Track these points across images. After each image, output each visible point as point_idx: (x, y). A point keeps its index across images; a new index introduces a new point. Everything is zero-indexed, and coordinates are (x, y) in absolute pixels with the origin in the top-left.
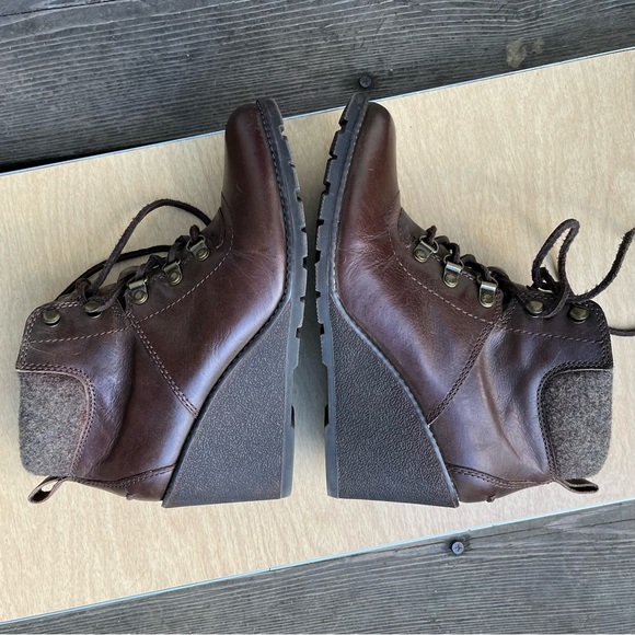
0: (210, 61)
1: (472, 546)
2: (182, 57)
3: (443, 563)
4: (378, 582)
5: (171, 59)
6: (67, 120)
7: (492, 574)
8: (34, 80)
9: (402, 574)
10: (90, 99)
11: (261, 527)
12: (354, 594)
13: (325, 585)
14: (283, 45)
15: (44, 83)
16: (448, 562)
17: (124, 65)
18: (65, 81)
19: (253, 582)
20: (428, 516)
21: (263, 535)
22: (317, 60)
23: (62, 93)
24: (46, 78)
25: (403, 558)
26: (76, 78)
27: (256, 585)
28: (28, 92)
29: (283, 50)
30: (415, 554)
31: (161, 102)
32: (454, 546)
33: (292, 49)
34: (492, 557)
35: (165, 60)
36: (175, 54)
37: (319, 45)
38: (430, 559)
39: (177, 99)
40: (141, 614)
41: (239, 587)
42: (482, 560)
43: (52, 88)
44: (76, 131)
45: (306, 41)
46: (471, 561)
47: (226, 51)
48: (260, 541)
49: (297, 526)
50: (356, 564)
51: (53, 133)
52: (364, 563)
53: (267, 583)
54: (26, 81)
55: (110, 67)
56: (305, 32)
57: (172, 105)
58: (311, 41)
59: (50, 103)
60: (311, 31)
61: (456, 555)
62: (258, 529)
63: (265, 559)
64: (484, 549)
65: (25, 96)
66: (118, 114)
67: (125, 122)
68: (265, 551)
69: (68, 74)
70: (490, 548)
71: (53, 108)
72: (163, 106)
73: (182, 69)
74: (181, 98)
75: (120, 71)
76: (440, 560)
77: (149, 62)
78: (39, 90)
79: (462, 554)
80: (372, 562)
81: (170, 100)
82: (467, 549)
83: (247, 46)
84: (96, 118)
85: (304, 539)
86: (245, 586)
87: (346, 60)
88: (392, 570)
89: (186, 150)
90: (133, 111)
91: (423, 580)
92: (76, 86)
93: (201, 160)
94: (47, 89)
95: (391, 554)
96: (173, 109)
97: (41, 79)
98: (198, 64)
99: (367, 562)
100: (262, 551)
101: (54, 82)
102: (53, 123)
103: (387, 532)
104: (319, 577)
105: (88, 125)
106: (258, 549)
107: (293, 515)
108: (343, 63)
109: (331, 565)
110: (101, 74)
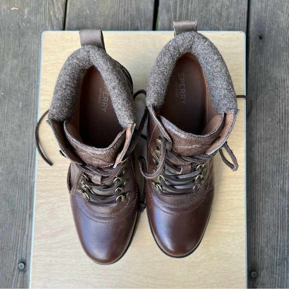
0: (278, 200)
1: (21, 272)
2: (283, 186)
3: (16, 257)
4: (15, 224)
5: (283, 181)
6: (262, 125)
7: (6, 279)
8: (285, 114)
9: (16, 236)
10: (271, 138)
12: (13, 211)
13: (20, 199)
14: (281, 238)
15: (283, 118)
16: (16, 259)
17: (284, 158)
18: (282, 128)
19: (29, 166)
22: (269, 252)
23: (276, 125)
24: (285, 119)
25: (23, 239)
26: (282, 133)
28: (280, 109)
29: (278, 237)
30: (24, 244)
31: (263, 172)
32: (23, 264)
33: (277, 242)
34: (14, 280)
35: (283, 178)
36: (286, 183)
37: (277, 256)
38: (19, 251)
39: (263, 180)
41: (29, 160)
42: (13, 275)
43: (280, 122)
44: (256, 128)
45: (280, 249)
46: (14, 271)
47: (283, 209)
48: (49, 180)
50: (26, 216)
51: (258, 117)
52: (26, 219)
53: (28, 172)
54: (285, 109)
55: (284, 151)
56: (285, 250)
57: (261, 177)
58: (280, 252)
59: (272, 119)
60: (284, 253)
61: (18, 264)
62: (55, 180)
63: (41, 180)
64: (18, 278)
65: (278, 108)
66: (261, 149)
67: (256, 152)
68: (44, 181)
69: (285, 130)
70: (18, 281)
71: (270, 120)
72: (260, 172)
73: (277, 185)
74: (263, 182)
75: (282, 154)
76: (18, 256)
77: (284, 170)
78: (280, 115)
79: (18, 267)
80: (25, 223)
81: (263, 176)
82: (20, 270)
83: (283, 219)
84: (261, 139)
86: (28, 162)
87: (267, 267)
88: (19, 232)
90: (261, 157)
91: (11, 245)
92: (279, 132)
94: (280, 119)
95: (26, 233)
96: (258, 177)
97: (285, 117)
98: (278, 194)
99: (25, 221)
101: (282, 123)
102: (262, 118)
103: (39, 240)
104: (24, 197)
105: (258, 135)
106: (46, 179)
108: (266, 265)
109: (28, 204)
110: (282, 146)
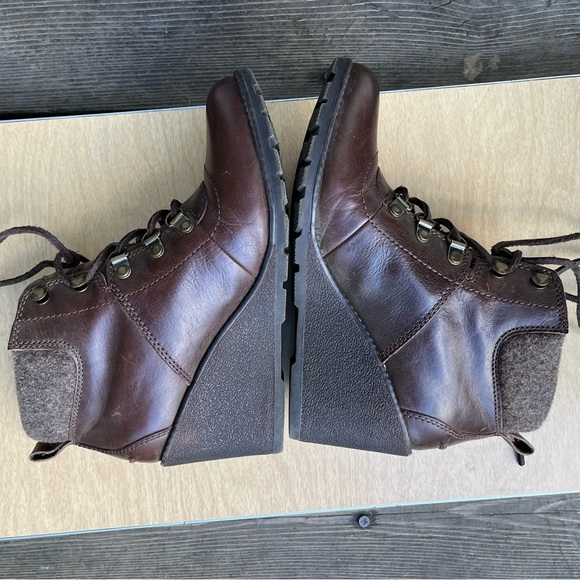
0: (187, 40)
1: (377, 522)
2: (160, 33)
3: (349, 534)
4: (286, 545)
5: (150, 33)
6: (45, 79)
7: (393, 549)
8: (19, 38)
9: (310, 540)
10: (69, 62)
11: (181, 482)
12: (263, 554)
13: (237, 543)
14: (257, 33)
15: (27, 42)
16: (353, 534)
17: (105, 34)
18: (47, 42)
19: (170, 532)
20: (338, 490)
21: (182, 490)
22: (286, 51)
23: (44, 53)
24: (30, 37)
25: (313, 525)
26: (58, 40)
27: (171, 535)
28: (11, 49)
29: (256, 38)
30: (323, 523)
31: (136, 73)
32: (361, 520)
33: (265, 38)
34: (394, 534)
35: (145, 34)
36: (154, 29)
37: (291, 37)
38: (338, 529)
39: (152, 72)
40: (61, 550)
41: (157, 535)
42: (385, 536)
43: (35, 47)
44: (53, 91)
45: (278, 32)
46: (376, 535)
47: (203, 32)
48: (178, 496)
49: (215, 486)
50: (267, 526)
51: (31, 90)
52: (275, 526)
53: (182, 534)
54: (11, 38)
55: (92, 35)
56: (279, 23)
57: (146, 77)
58: (283, 32)
59: (31, 61)
60: (284, 24)
61: (361, 528)
62: (178, 484)
63: (181, 513)
64: (388, 525)
65: (8, 52)
66: (94, 79)
67: (100, 88)
68: (182, 505)
69: (51, 36)
70: (394, 525)
71: (33, 66)
72: (138, 77)
73: (160, 44)
74: (155, 71)
75: (101, 39)
76: (346, 531)
77: (129, 34)
78: (22, 48)
79: (367, 528)
80: (283, 525)
81: (144, 72)
82: (373, 524)
83: (223, 29)
84: (73, 80)
85: (220, 499)
86: (162, 535)
87: (314, 54)
88: (301, 535)
89: (152, 120)
90: (108, 78)
91: (328, 547)
92: (57, 48)
93: (164, 132)
94: (30, 47)
95: (301, 520)
96: (146, 81)
97: (25, 37)
98: (175, 41)
99: (279, 526)
100: (179, 505)
101: (37, 42)
102: (32, 81)
104: (232, 534)
105: (65, 86)
106: (176, 503)
107: (212, 475)
108: (310, 56)
109: (244, 524)
110: (83, 40)
